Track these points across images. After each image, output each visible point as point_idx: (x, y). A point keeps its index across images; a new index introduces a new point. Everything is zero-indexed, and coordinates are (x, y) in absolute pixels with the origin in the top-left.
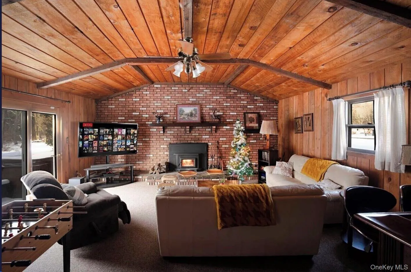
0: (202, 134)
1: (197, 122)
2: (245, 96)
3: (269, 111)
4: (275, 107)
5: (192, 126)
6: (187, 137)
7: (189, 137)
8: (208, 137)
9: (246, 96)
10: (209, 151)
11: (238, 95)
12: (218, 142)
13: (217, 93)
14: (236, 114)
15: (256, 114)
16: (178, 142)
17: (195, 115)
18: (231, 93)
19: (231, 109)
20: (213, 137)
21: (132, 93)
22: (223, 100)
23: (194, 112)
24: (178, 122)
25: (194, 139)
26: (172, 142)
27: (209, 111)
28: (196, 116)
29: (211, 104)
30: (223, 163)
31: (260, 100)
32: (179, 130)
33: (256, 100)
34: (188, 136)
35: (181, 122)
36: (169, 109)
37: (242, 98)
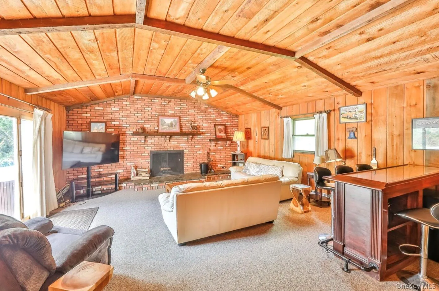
1: (177, 132)
2: (214, 110)
3: (232, 124)
4: (236, 120)
5: (171, 135)
6: (167, 145)
7: (169, 145)
8: (185, 145)
11: (209, 110)
12: (194, 149)
13: (192, 107)
14: (207, 125)
15: (224, 126)
16: (159, 150)
17: (175, 126)
18: (203, 108)
20: (189, 145)
21: (111, 102)
22: (197, 113)
23: (174, 123)
24: (159, 131)
25: (173, 147)
26: (153, 150)
27: (186, 123)
28: (176, 127)
29: (187, 117)
31: (226, 115)
32: (159, 139)
33: (223, 115)
35: (162, 132)
36: (149, 119)
37: (212, 112)
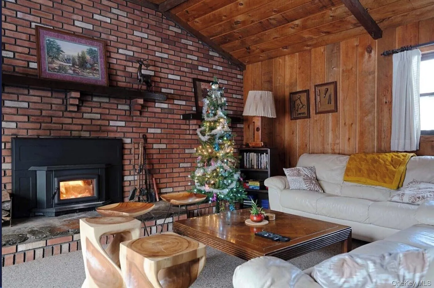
0: (108, 117)
1: (99, 83)
2: (194, 44)
3: (231, 83)
4: (239, 76)
6: (70, 121)
7: (75, 121)
8: (123, 124)
9: (197, 45)
10: (126, 157)
11: (183, 41)
12: (145, 138)
13: (142, 24)
14: (178, 78)
16: (44, 134)
17: (92, 65)
18: (169, 33)
19: (170, 66)
20: (133, 124)
22: (154, 43)
23: (88, 57)
24: (43, 76)
25: (89, 128)
26: (23, 133)
27: (125, 63)
28: (95, 69)
29: (129, 47)
30: (157, 184)
31: (218, 59)
32: (45, 100)
33: (212, 57)
34: (72, 118)
35: (55, 77)
37: (189, 47)
